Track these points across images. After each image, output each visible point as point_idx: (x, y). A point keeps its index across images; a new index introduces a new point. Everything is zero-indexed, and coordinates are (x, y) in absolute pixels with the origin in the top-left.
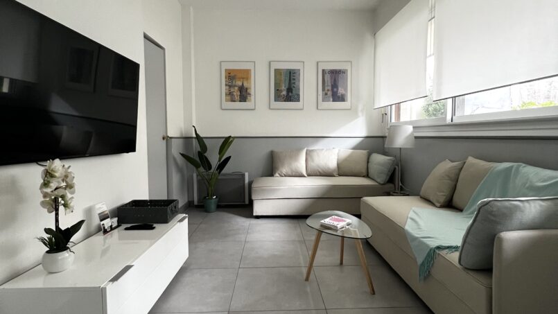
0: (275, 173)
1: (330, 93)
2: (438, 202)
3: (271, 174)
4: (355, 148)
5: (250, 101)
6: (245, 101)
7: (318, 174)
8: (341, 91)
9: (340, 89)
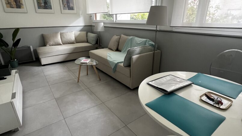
0: (47, 45)
1: (66, 6)
2: (114, 49)
3: (45, 45)
4: (81, 31)
5: (23, 8)
6: (20, 8)
7: (68, 43)
8: (71, 5)
9: (71, 4)
